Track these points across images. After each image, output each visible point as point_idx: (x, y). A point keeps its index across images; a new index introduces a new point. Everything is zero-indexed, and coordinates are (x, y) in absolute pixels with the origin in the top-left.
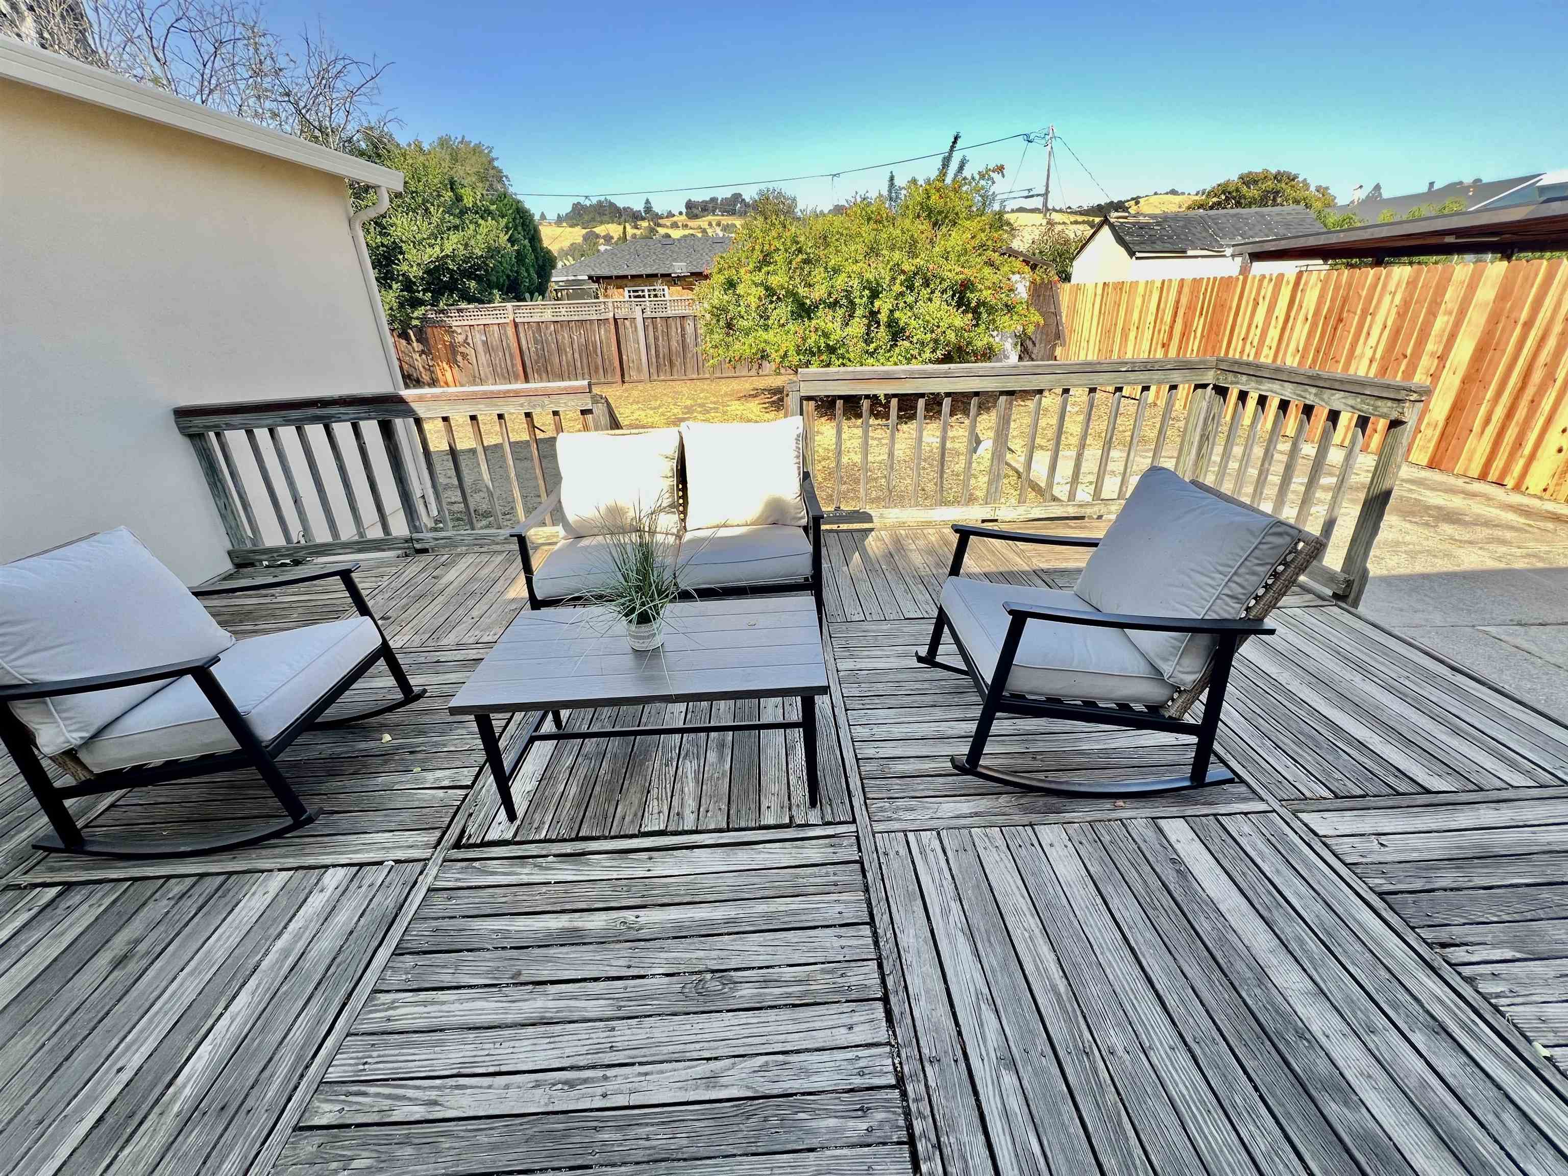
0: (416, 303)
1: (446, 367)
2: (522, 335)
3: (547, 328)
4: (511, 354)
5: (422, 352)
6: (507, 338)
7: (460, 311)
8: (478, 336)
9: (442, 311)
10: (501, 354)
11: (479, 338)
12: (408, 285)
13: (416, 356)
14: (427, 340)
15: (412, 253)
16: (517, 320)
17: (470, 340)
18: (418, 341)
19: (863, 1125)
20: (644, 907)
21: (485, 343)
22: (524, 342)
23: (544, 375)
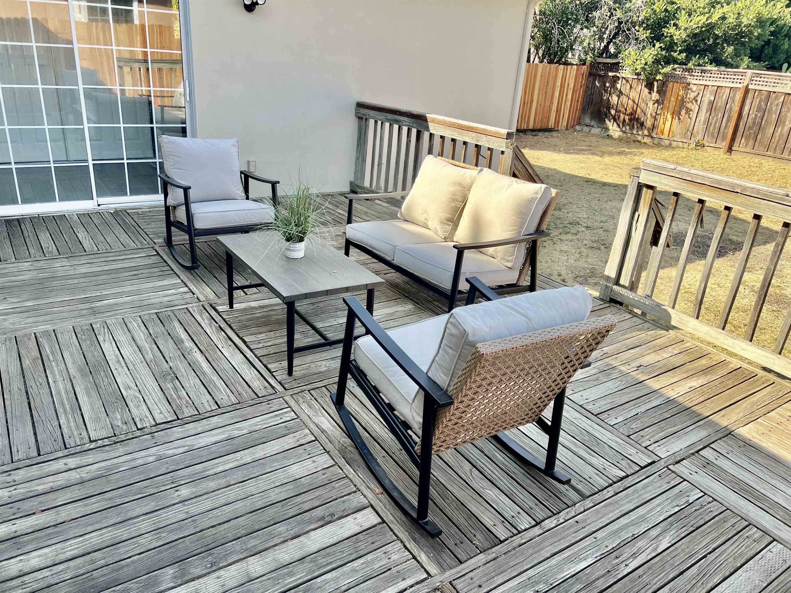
0: (669, 61)
1: (669, 117)
2: (748, 102)
3: (776, 98)
4: (729, 117)
5: (657, 101)
6: (733, 101)
7: (703, 71)
8: (708, 95)
9: (689, 70)
10: (720, 115)
11: (709, 97)
12: (670, 47)
13: (650, 104)
14: (665, 93)
15: (683, 20)
16: (750, 87)
17: (699, 99)
18: (658, 92)
19: (119, 424)
20: (202, 352)
21: (711, 103)
22: (746, 108)
23: (751, 142)
